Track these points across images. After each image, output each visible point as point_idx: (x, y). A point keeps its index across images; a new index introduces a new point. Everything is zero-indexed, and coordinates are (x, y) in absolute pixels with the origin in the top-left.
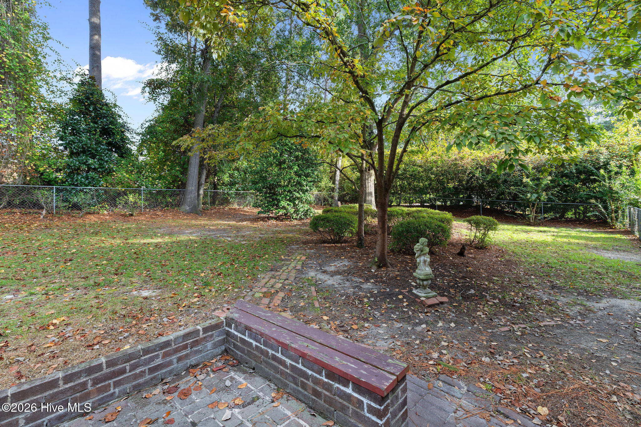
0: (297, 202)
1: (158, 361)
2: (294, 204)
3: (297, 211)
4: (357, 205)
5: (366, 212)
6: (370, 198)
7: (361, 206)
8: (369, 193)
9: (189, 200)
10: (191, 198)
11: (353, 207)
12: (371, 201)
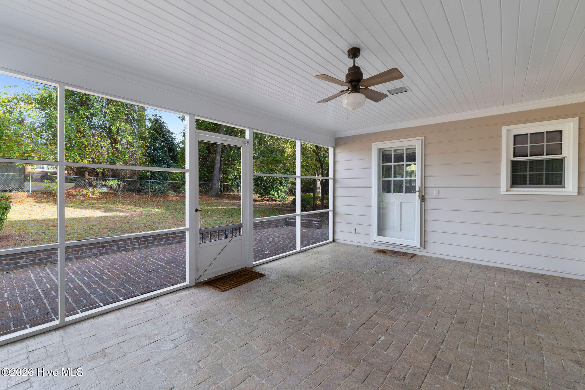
0: (279, 192)
1: (276, 223)
2: (278, 192)
3: (279, 196)
4: (312, 194)
5: (316, 197)
6: (319, 190)
7: (314, 195)
8: (318, 187)
9: (214, 189)
10: (215, 188)
11: (310, 195)
12: (319, 192)
